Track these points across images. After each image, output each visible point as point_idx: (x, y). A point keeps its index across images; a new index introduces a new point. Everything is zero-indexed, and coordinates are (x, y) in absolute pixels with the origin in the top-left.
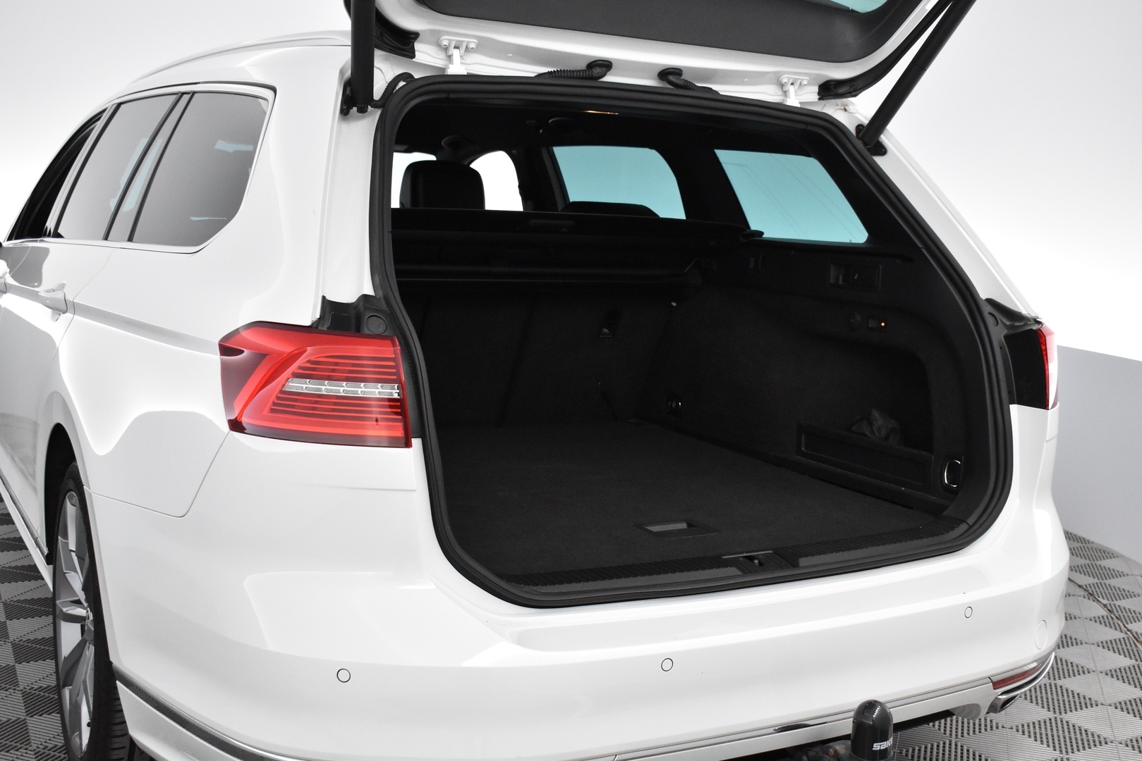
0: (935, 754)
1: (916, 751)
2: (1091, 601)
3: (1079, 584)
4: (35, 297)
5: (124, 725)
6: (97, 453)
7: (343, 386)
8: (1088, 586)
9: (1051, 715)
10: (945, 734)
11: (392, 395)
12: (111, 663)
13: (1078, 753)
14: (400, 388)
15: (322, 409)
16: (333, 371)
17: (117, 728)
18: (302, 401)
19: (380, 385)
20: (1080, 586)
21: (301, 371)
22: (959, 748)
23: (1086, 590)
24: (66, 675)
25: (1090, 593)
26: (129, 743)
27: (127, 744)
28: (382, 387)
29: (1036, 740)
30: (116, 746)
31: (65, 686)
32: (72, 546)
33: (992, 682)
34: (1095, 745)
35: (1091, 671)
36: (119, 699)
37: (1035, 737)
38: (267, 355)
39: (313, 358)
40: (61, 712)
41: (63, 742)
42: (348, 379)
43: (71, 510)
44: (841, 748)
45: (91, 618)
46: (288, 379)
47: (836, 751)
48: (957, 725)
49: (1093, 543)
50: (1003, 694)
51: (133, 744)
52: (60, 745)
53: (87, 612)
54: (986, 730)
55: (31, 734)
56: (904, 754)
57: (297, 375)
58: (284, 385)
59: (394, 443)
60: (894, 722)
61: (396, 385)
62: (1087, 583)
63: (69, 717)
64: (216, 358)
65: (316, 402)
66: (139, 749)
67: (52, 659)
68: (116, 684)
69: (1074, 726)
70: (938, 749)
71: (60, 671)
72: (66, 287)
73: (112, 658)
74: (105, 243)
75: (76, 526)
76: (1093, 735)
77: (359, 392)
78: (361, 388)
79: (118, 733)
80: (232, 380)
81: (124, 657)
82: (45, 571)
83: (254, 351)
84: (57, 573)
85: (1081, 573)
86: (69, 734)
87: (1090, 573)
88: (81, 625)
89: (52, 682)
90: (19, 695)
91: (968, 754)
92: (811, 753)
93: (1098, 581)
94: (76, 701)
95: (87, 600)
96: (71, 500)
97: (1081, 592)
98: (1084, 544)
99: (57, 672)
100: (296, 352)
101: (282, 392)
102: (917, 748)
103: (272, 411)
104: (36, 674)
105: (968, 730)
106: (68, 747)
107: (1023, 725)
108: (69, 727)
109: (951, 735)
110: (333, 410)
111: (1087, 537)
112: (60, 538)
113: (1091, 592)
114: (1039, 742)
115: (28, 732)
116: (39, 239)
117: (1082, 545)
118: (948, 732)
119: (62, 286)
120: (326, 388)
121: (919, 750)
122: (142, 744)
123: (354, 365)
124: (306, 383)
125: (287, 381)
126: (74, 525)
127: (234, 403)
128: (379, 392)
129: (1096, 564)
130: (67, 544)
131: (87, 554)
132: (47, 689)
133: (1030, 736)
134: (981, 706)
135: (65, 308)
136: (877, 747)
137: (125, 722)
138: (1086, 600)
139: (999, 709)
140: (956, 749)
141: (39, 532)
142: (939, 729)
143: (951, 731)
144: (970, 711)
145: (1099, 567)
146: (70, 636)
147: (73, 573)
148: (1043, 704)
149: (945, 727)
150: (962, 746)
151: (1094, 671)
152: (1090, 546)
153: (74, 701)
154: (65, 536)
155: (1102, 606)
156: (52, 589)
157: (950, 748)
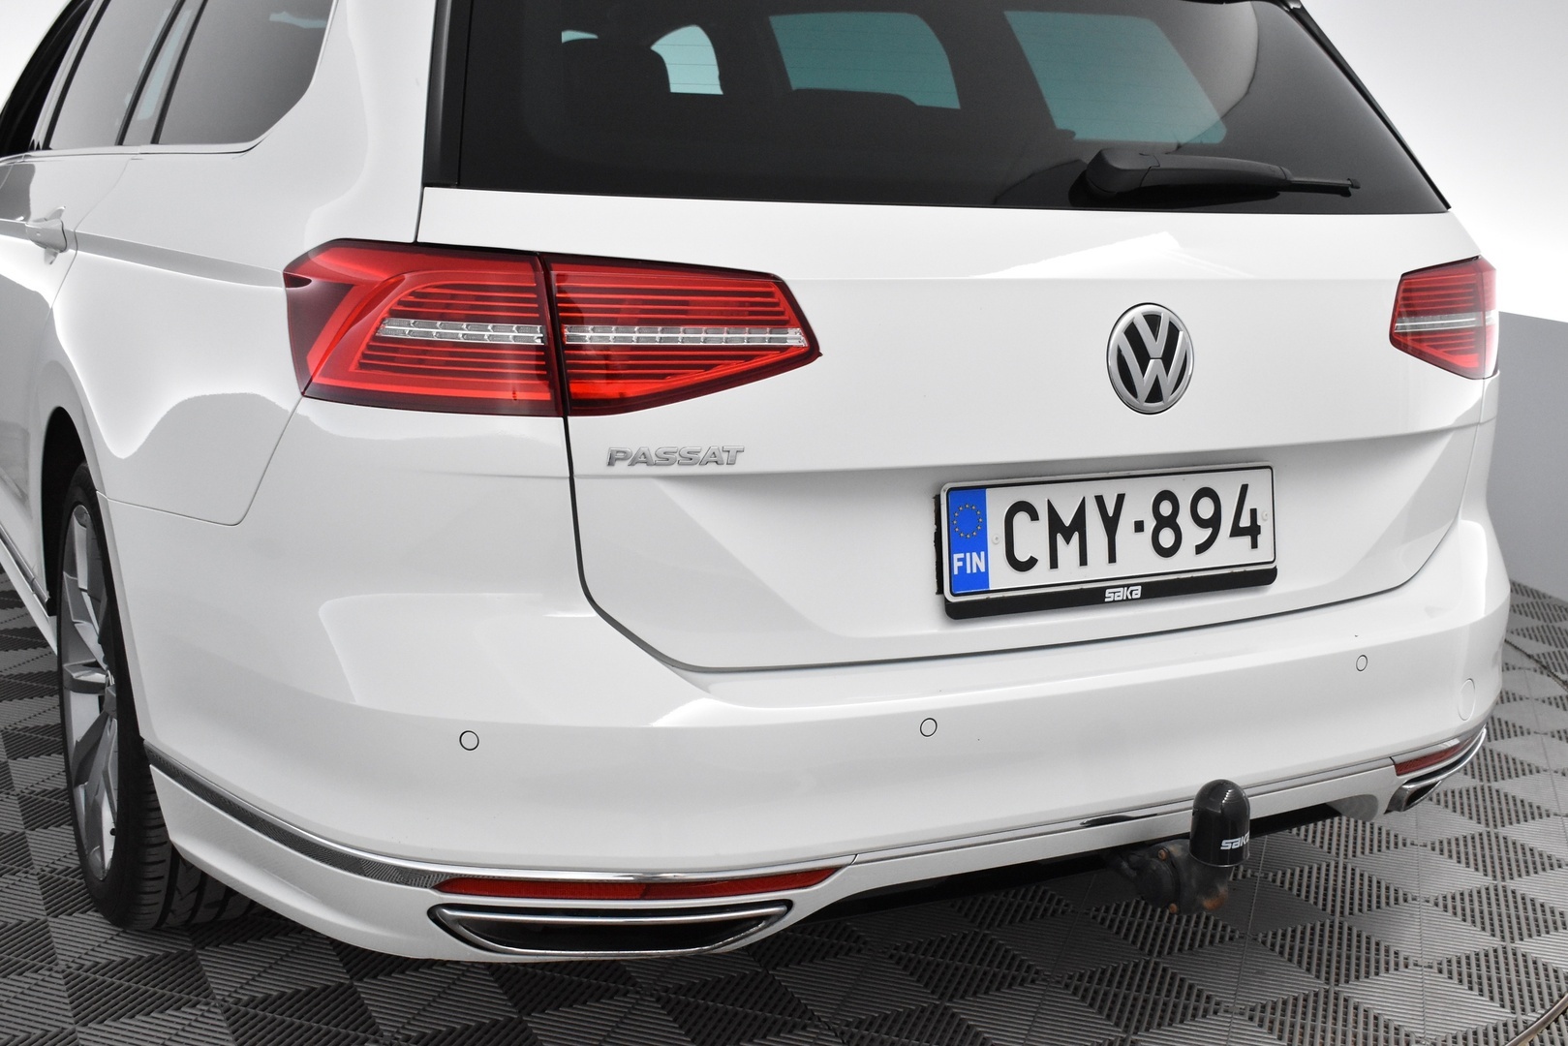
0: (1314, 879)
1: (1288, 875)
2: (1545, 677)
3: (1529, 652)
4: (19, 232)
5: (160, 830)
6: (119, 456)
7: (462, 329)
8: (1541, 656)
9: (1482, 828)
10: (1329, 853)
11: (534, 341)
12: (143, 740)
13: (1520, 879)
14: (544, 331)
15: (433, 363)
16: (448, 306)
17: (152, 833)
18: (403, 351)
19: (515, 326)
20: (1529, 656)
21: (401, 308)
22: (1349, 872)
23: (1537, 661)
24: (79, 771)
25: (1543, 666)
26: (169, 855)
27: (168, 856)
28: (518, 329)
29: (1459, 862)
30: (152, 859)
31: (77, 783)
32: (83, 584)
33: (1394, 764)
34: (1544, 869)
35: (1541, 770)
36: (154, 792)
37: (1459, 858)
38: (353, 285)
39: (418, 288)
40: (75, 824)
41: (78, 862)
42: (468, 319)
43: (79, 533)
44: (1176, 850)
45: (112, 681)
46: (383, 319)
47: (1169, 853)
48: (1347, 842)
49: (1550, 597)
50: (1410, 782)
51: (175, 854)
52: (74, 866)
53: (107, 676)
54: (1388, 848)
55: (30, 844)
56: (1270, 879)
57: (395, 314)
58: (378, 329)
59: (537, 410)
60: (1251, 818)
61: (539, 327)
62: (1540, 652)
63: (87, 831)
64: (280, 291)
65: (424, 352)
66: (184, 860)
67: (60, 754)
68: (149, 768)
69: (1514, 843)
70: (1319, 873)
71: (71, 765)
72: (63, 215)
73: (143, 733)
74: (120, 149)
75: (88, 554)
76: (1541, 855)
77: (486, 337)
78: (489, 331)
79: (154, 841)
80: (305, 322)
81: (160, 730)
82: (46, 627)
83: (326, 280)
84: (63, 624)
85: (1531, 638)
86: (85, 847)
87: (1545, 638)
88: (99, 697)
89: (61, 783)
90: (14, 800)
91: (1362, 880)
92: (1134, 858)
93: (1556, 650)
94: (95, 801)
95: (105, 660)
96: (80, 517)
97: (1533, 665)
98: (1537, 599)
99: (67, 770)
100: (392, 280)
101: (375, 338)
102: (1289, 872)
103: (362, 366)
104: (38, 773)
105: (1363, 848)
106: (85, 868)
107: (1441, 842)
108: (86, 839)
109: (1338, 854)
110: (448, 363)
111: (1542, 589)
112: (65, 574)
113: (1544, 663)
114: (1463, 864)
115: (28, 850)
116: (24, 154)
117: (1534, 601)
118: (1334, 851)
119: (58, 214)
120: (437, 331)
121: (1292, 874)
122: (187, 852)
123: (478, 298)
124: (409, 325)
125: (381, 323)
126: (85, 556)
127: (308, 357)
128: (515, 337)
129: (1553, 627)
130: (76, 582)
131: (104, 590)
132: (55, 793)
133: (1450, 857)
134: (1379, 798)
135: (63, 244)
136: (1227, 845)
137: (163, 825)
138: (1538, 675)
139: (1404, 804)
140: (1345, 872)
141: (36, 571)
142: (1322, 847)
143: (1338, 849)
144: (1361, 806)
145: (1557, 630)
146: (84, 712)
147: (85, 623)
148: (1470, 814)
149: (1330, 844)
150: (1353, 870)
151: (1545, 771)
152: (1546, 602)
153: (91, 802)
154: (73, 572)
155: (1561, 683)
156: (56, 652)
157: (1336, 871)
